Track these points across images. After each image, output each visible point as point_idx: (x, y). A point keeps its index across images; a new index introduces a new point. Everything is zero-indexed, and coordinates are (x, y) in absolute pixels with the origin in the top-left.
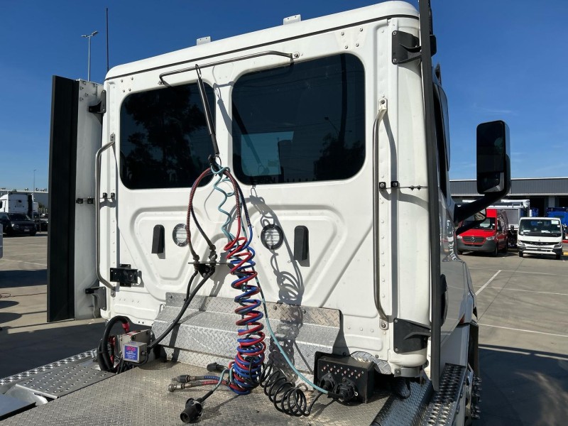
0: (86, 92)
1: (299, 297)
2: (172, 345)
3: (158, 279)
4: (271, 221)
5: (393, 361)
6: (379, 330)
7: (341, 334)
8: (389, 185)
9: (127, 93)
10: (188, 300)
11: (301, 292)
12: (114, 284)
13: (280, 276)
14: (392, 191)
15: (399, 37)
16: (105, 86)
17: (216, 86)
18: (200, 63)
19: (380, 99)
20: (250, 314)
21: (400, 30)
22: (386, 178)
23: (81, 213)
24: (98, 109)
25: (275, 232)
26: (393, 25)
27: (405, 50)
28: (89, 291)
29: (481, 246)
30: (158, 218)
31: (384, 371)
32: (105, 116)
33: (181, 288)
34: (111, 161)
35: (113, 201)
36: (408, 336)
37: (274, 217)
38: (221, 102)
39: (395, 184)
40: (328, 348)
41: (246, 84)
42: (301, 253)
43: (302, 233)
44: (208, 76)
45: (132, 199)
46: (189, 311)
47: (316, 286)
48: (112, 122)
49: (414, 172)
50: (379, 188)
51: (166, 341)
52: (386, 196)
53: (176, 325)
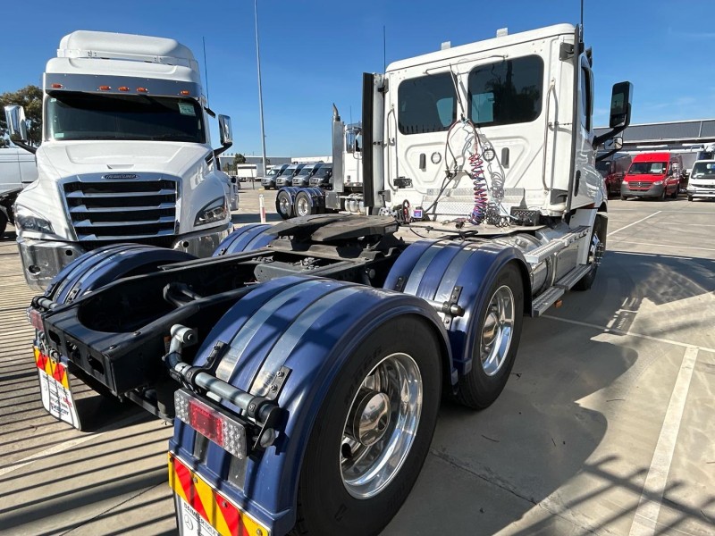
0: (377, 79)
1: (502, 185)
2: (433, 213)
3: (422, 183)
4: (489, 147)
5: (549, 209)
6: (543, 196)
7: (524, 199)
8: (553, 124)
9: (403, 79)
10: (442, 191)
11: (504, 181)
12: (395, 187)
13: (492, 175)
14: (555, 127)
15: (564, 46)
16: (387, 76)
17: (459, 74)
18: (452, 61)
19: (551, 79)
20: (479, 191)
21: (565, 42)
22: (552, 120)
23: (375, 150)
24: (383, 90)
25: (491, 152)
26: (561, 40)
27: (567, 53)
28: (380, 193)
29: (646, 190)
30: (423, 150)
31: (544, 214)
32: (387, 95)
33: (437, 186)
34: (393, 121)
35: (394, 143)
36: (558, 196)
37: (491, 145)
38: (461, 83)
39: (556, 124)
40: (518, 205)
41: (476, 73)
42: (505, 161)
43: (506, 152)
44: (455, 70)
45: (405, 140)
46: (441, 197)
47: (511, 178)
48: (392, 97)
49: (566, 117)
50: (549, 126)
51: (431, 211)
52: (552, 129)
53: (436, 203)
